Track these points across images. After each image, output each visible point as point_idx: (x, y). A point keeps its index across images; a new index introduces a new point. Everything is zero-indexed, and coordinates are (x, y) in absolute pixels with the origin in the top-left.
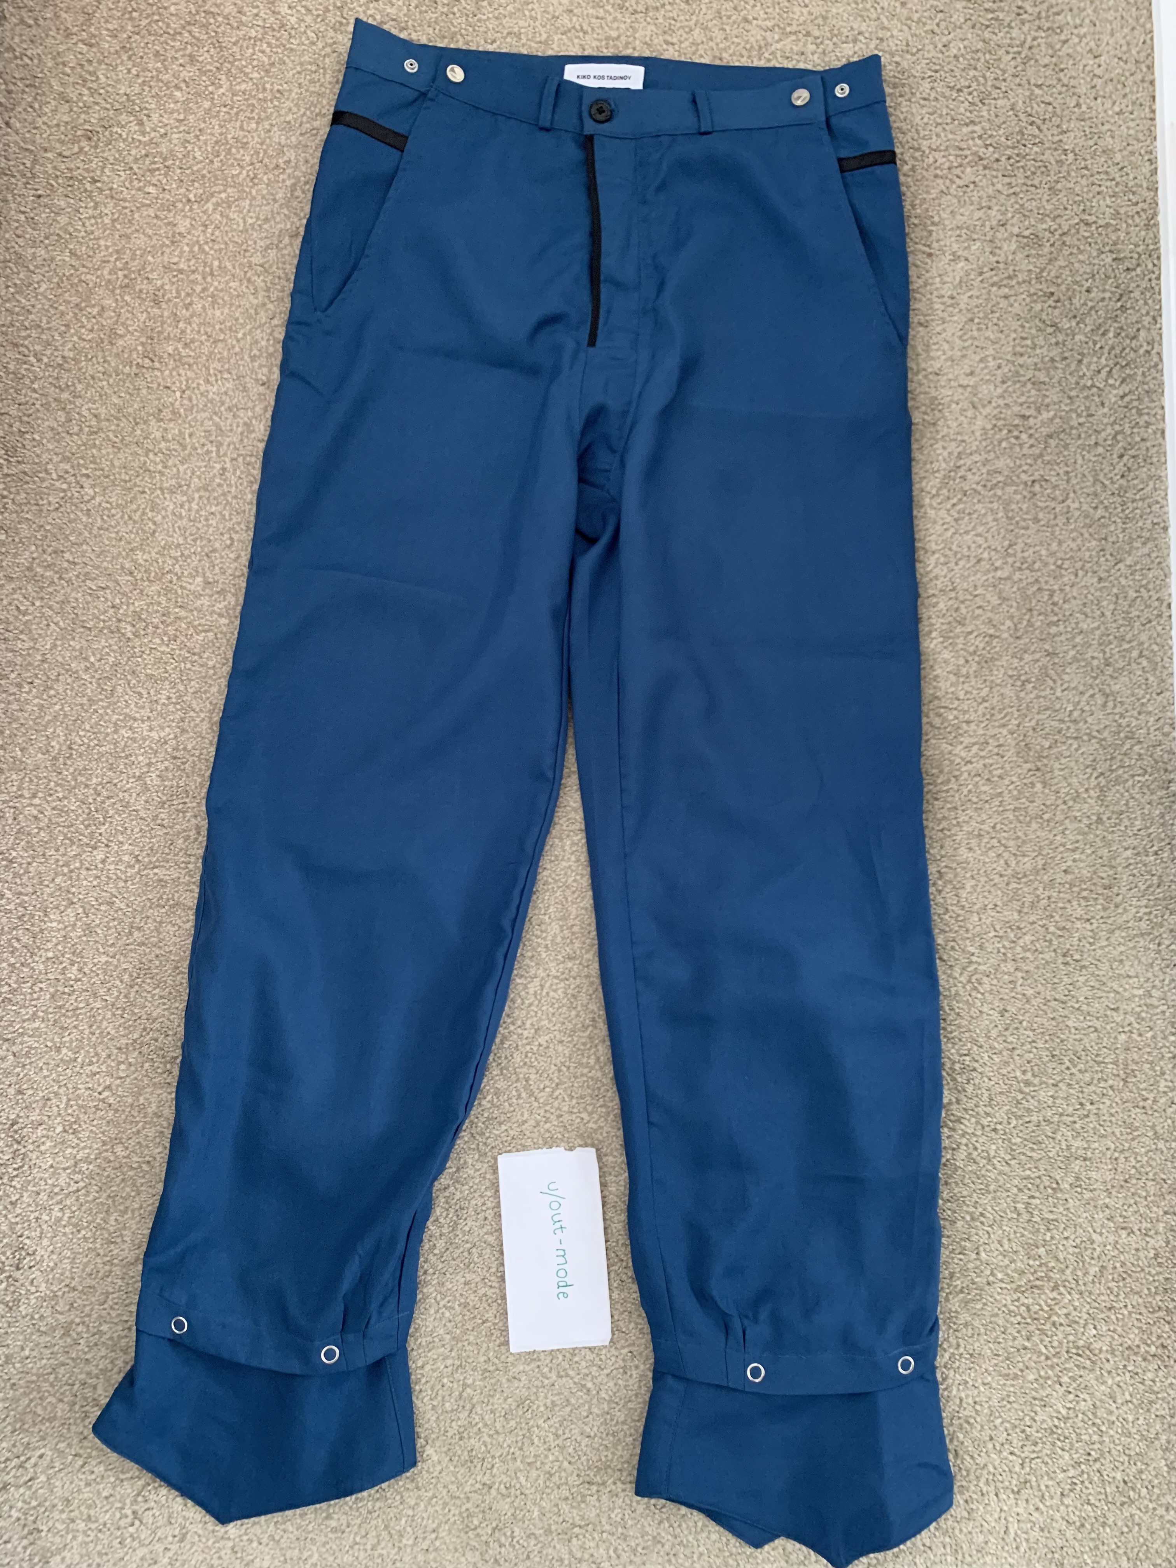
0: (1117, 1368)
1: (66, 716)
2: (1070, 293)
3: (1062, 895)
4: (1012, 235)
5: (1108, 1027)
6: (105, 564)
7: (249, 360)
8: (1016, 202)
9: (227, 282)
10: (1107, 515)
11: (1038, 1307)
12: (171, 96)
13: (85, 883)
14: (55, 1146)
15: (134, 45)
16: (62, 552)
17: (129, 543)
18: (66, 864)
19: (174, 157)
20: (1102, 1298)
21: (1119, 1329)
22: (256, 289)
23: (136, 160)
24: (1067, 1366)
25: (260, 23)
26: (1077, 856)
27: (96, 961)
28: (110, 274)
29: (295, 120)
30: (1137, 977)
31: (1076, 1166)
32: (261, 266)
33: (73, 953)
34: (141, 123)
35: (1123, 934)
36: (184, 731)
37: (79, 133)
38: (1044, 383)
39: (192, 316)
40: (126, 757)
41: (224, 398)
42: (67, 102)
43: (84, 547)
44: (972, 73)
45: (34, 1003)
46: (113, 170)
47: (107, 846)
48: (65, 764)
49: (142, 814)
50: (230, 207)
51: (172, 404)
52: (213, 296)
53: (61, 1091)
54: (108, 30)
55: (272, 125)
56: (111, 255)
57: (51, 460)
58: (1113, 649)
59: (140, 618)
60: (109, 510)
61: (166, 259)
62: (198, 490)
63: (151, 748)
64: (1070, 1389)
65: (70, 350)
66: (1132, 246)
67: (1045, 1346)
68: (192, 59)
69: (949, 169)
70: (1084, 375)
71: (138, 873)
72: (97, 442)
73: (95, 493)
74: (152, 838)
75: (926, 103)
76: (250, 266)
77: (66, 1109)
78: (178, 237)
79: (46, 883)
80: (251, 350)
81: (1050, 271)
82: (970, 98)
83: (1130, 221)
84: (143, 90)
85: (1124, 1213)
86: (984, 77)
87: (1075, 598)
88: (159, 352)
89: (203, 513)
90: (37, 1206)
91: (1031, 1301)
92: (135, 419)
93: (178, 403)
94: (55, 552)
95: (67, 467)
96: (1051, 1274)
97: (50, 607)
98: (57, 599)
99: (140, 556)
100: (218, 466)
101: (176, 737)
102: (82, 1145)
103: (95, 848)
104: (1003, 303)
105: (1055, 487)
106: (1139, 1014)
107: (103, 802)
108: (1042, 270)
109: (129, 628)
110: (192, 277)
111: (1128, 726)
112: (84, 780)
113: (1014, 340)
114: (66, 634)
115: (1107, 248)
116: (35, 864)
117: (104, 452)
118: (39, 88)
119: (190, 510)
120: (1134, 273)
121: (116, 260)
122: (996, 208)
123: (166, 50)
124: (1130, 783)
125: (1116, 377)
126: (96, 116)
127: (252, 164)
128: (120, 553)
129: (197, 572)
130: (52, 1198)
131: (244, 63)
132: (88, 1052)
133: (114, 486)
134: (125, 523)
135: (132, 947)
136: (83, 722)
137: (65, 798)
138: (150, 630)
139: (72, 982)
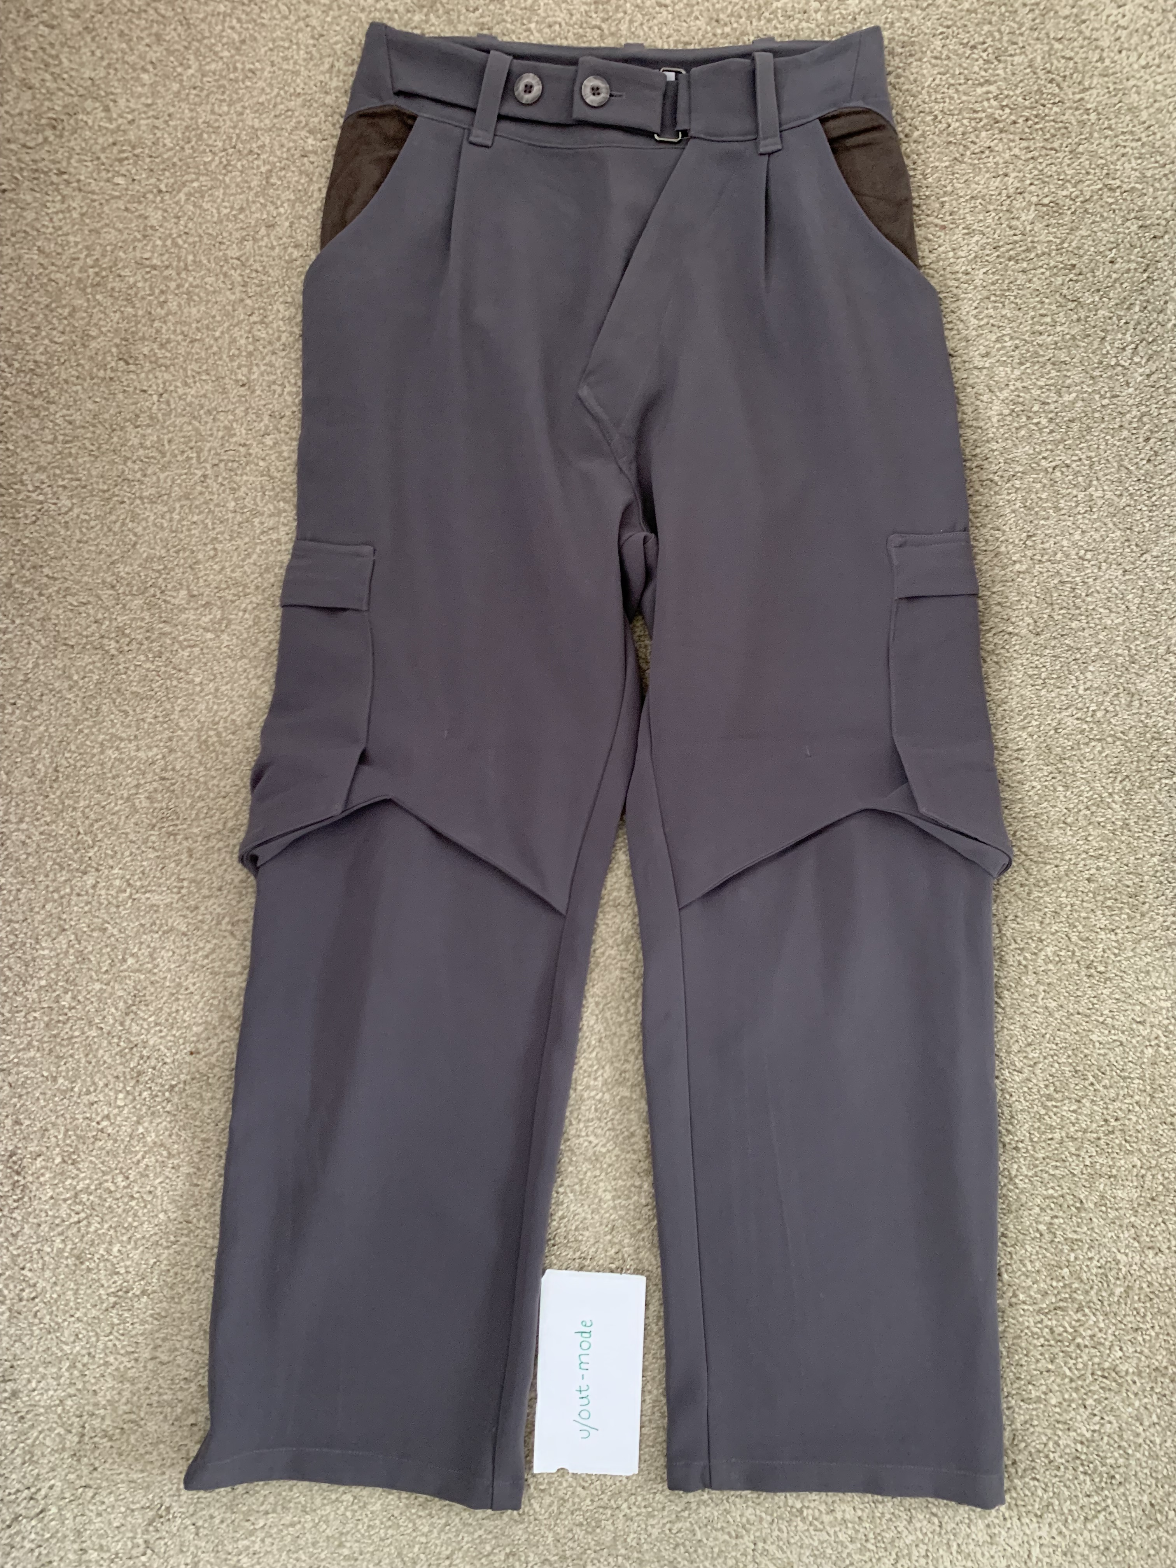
0: (1144, 1391)
1: (50, 737)
2: (1092, 265)
3: (1085, 904)
4: (1030, 203)
5: (1134, 1041)
6: (85, 579)
7: (227, 360)
8: (1034, 168)
9: (203, 278)
10: (1132, 502)
11: (1062, 1329)
12: (138, 79)
13: (76, 909)
14: (54, 1177)
15: (97, 25)
16: (41, 566)
17: (110, 556)
18: (57, 890)
19: (143, 146)
20: (1128, 1319)
21: (1146, 1351)
22: (232, 284)
23: (103, 150)
24: (1092, 1388)
26: (1101, 864)
27: (89, 988)
28: (80, 271)
29: (269, 101)
30: (1164, 988)
31: (1101, 1184)
32: (238, 259)
33: (67, 981)
34: (107, 109)
35: (1150, 944)
36: (171, 751)
37: (43, 121)
38: (1065, 363)
39: (167, 315)
40: (114, 778)
41: (203, 400)
42: (30, 88)
43: (64, 561)
44: (986, 28)
45: (28, 1032)
46: (80, 161)
47: (97, 870)
48: (51, 787)
49: (132, 837)
50: (203, 197)
51: (150, 409)
52: (188, 293)
53: (59, 1121)
54: (69, 10)
55: (244, 107)
56: (81, 251)
57: (26, 470)
58: (1138, 645)
59: (123, 633)
60: (88, 522)
61: (138, 255)
62: (179, 500)
63: (139, 769)
64: (1096, 1412)
65: (42, 354)
66: (1159, 212)
67: (1070, 1369)
68: (159, 38)
69: (963, 134)
70: (1108, 353)
71: (130, 896)
72: (73, 451)
73: (73, 504)
74: (142, 861)
75: (939, 62)
76: (226, 261)
77: (64, 1141)
78: (150, 231)
79: (37, 910)
80: (230, 350)
81: (1072, 241)
82: (984, 55)
83: (1157, 185)
84: (109, 74)
85: (1151, 1232)
86: (999, 31)
87: (1098, 592)
88: (134, 353)
89: (185, 523)
90: (38, 1237)
91: (1054, 1322)
92: (111, 426)
93: (155, 407)
94: (34, 567)
95: (43, 477)
96: (1075, 1295)
97: (31, 625)
98: (38, 616)
99: (122, 569)
100: (199, 473)
101: (164, 757)
102: (82, 1175)
103: (85, 873)
104: (1021, 278)
105: (1076, 474)
106: (1167, 1027)
107: (92, 825)
108: (1063, 242)
109: (113, 644)
110: (166, 273)
111: (1155, 726)
112: (71, 802)
113: (1033, 318)
114: (49, 652)
115: (1133, 215)
116: (24, 891)
117: (80, 461)
119: (171, 520)
120: (1161, 242)
121: (87, 256)
122: (1013, 175)
123: (131, 29)
124: (1157, 787)
125: (1142, 354)
126: (60, 102)
127: (225, 150)
128: (100, 567)
129: (181, 584)
130: (54, 1230)
131: (213, 41)
132: (84, 1080)
133: (93, 496)
134: (105, 535)
135: (126, 974)
136: (68, 744)
137: (53, 822)
138: (134, 646)
139: (66, 1011)
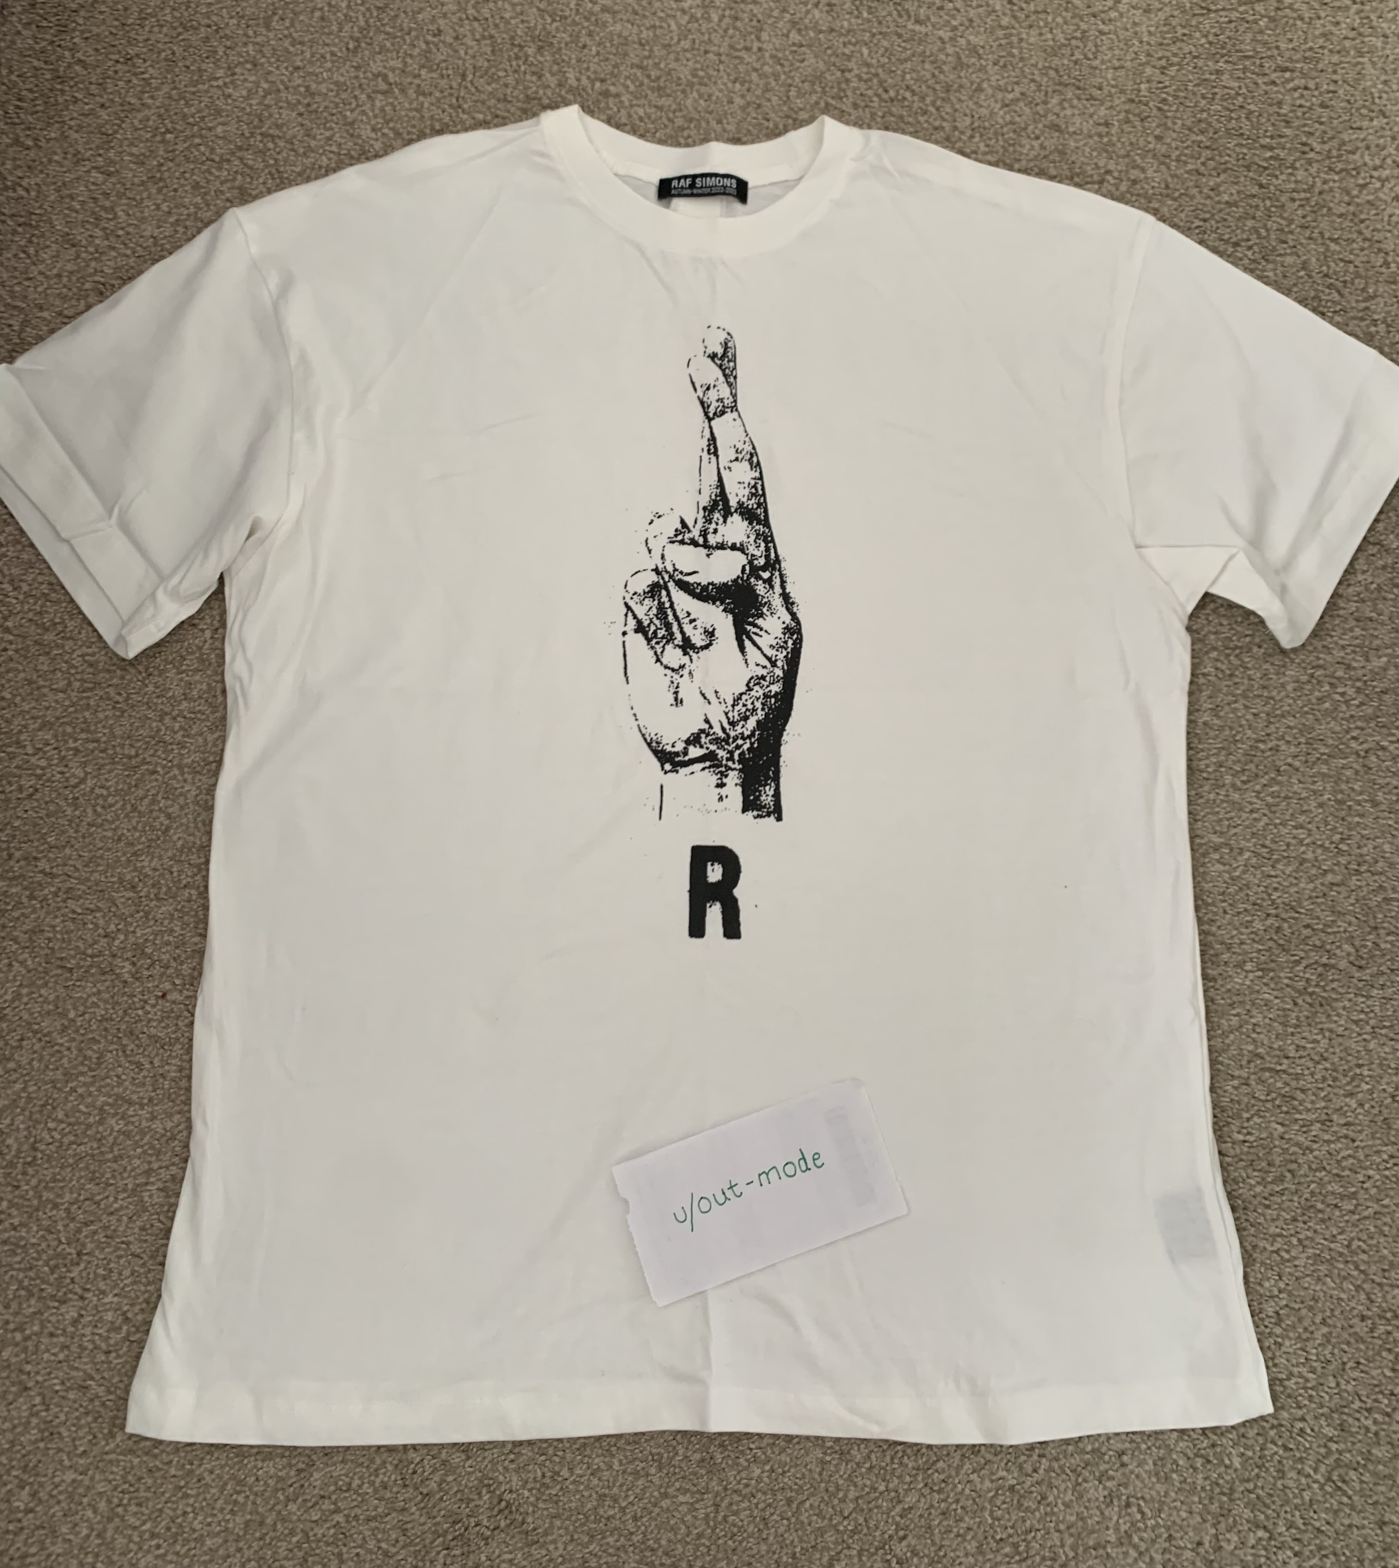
1: (29, 1099)
6: (96, 876)
13: (46, 1356)
15: (166, 175)
16: (36, 858)
17: (132, 844)
18: (20, 1328)
25: (334, 148)
27: (57, 1480)
33: (25, 1469)
37: (87, 286)
40: (115, 1159)
42: (74, 246)
43: (68, 851)
44: (1250, 223)
47: (82, 1298)
48: (24, 1173)
49: (135, 1248)
51: (200, 648)
54: (132, 155)
59: (143, 953)
60: (105, 798)
63: (152, 1147)
71: (126, 1338)
72: (92, 703)
73: (87, 774)
82: (1249, 253)
84: (176, 231)
86: (1264, 227)
93: (207, 646)
94: (25, 859)
95: (48, 737)
97: (15, 940)
98: (25, 927)
99: (145, 861)
103: (63, 1302)
107: (79, 1231)
109: (128, 966)
112: (51, 1196)
117: (101, 715)
118: (36, 227)
123: (208, 182)
128: (118, 860)
133: (113, 763)
134: (127, 816)
135: (113, 1456)
136: (54, 1108)
137: (22, 1224)
138: (157, 970)
139: (20, 1515)
